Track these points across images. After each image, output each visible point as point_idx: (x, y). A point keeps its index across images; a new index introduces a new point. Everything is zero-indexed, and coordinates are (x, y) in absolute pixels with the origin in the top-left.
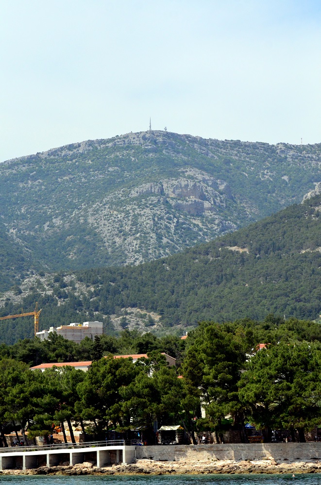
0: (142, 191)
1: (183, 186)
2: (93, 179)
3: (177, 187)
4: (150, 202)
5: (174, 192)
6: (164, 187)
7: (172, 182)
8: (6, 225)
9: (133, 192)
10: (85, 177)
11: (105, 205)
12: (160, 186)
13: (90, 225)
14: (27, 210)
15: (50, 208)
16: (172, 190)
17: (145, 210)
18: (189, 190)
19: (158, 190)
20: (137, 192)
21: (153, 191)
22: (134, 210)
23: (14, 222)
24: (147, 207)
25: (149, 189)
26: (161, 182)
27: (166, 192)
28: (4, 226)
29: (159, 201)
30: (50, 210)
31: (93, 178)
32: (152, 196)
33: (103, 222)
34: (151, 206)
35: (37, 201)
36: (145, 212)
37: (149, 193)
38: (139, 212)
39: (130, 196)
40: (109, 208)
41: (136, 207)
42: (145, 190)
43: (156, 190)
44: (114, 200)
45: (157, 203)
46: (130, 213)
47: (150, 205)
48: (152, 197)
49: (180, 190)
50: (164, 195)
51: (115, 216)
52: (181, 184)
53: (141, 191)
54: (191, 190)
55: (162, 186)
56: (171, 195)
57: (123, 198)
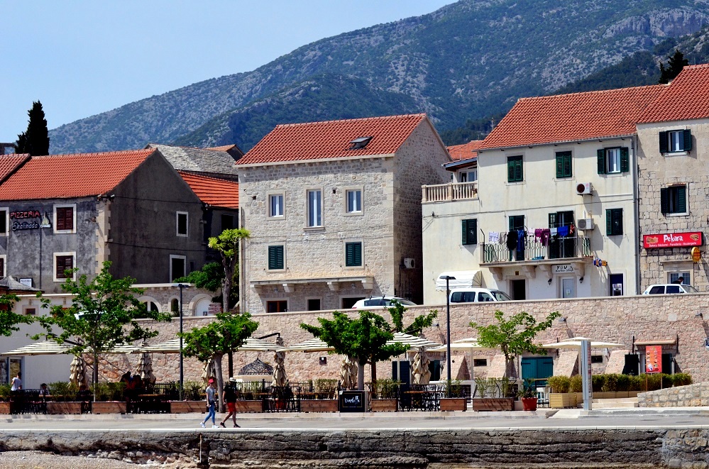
0: (619, 28)
1: (676, 19)
3: (667, 22)
4: (625, 45)
5: (662, 29)
6: (651, 22)
8: (453, 81)
9: (608, 31)
11: (570, 50)
12: (645, 20)
13: (542, 81)
14: (488, 59)
15: (517, 57)
16: (660, 26)
17: (614, 57)
18: (684, 25)
19: (641, 27)
20: (612, 31)
21: (634, 29)
22: (600, 57)
23: (465, 78)
24: (619, 52)
25: (629, 26)
27: (653, 29)
28: (450, 84)
29: (639, 42)
30: (516, 60)
32: (631, 36)
33: (559, 75)
34: (625, 51)
35: (505, 46)
36: (613, 60)
38: (606, 60)
39: (604, 36)
40: (573, 55)
41: (605, 52)
42: (623, 28)
43: (638, 27)
44: (583, 43)
45: (635, 46)
46: (594, 62)
47: (625, 48)
48: (631, 38)
49: (672, 26)
51: (575, 67)
52: (672, 17)
53: (617, 29)
54: (687, 25)
55: (649, 20)
56: (659, 33)
57: (594, 40)
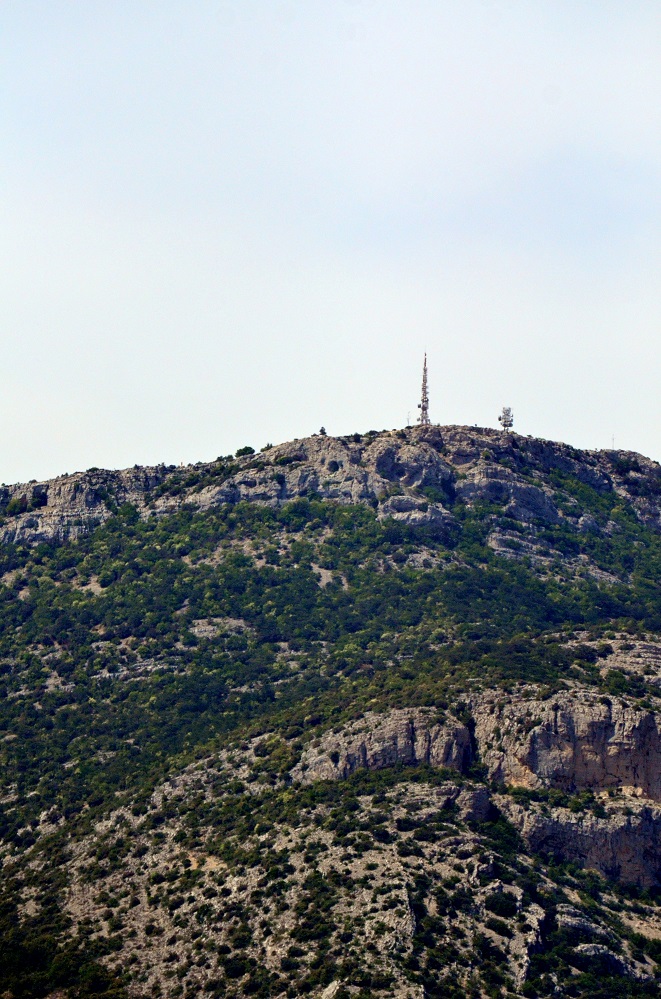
2: (105, 682)
7: (522, 707)
10: (65, 670)
26: (462, 707)
31: (106, 674)
37: (400, 764)
50: (480, 774)
